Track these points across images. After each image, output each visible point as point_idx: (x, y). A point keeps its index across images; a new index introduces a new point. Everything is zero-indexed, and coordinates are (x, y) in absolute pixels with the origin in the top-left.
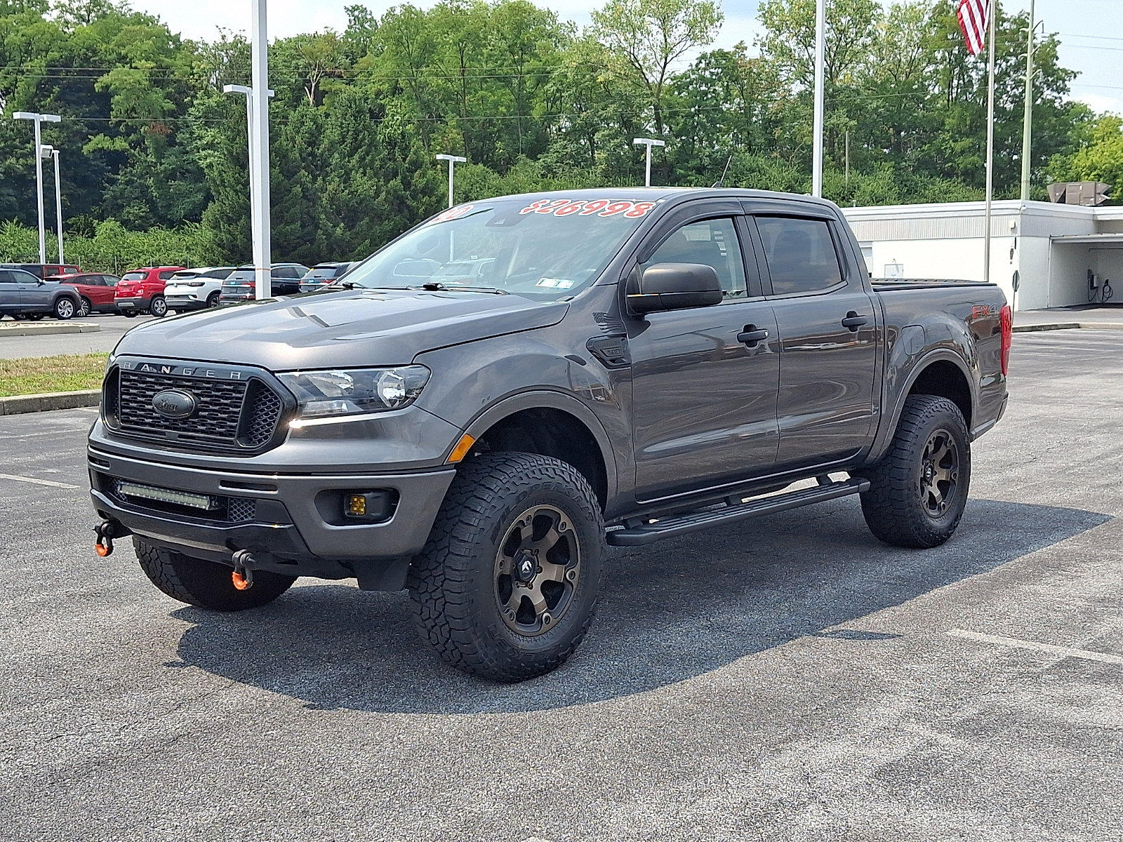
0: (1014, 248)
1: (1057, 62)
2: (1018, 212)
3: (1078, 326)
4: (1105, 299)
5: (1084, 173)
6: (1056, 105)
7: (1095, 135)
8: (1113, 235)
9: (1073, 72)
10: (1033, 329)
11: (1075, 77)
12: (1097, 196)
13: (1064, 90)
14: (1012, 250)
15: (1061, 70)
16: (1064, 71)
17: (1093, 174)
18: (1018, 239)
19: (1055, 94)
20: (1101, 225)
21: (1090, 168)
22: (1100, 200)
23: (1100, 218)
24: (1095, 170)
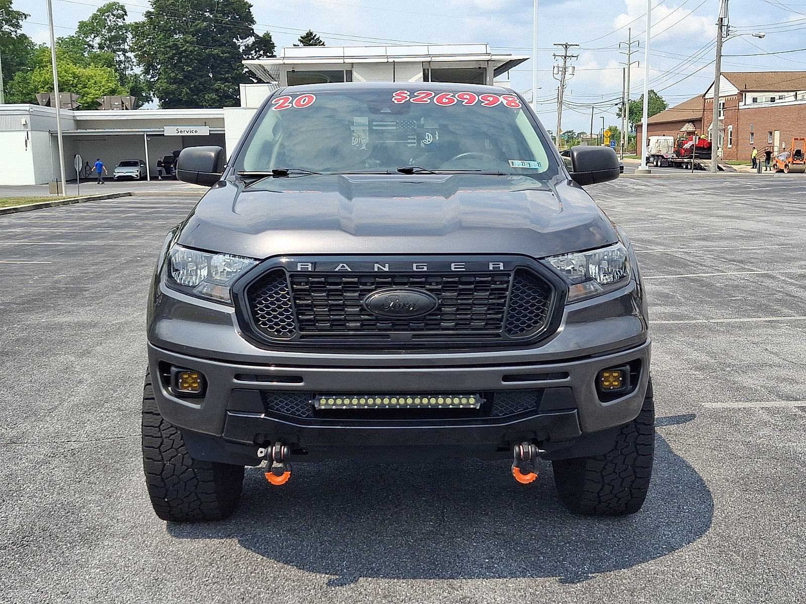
0: (27, 139)
1: (12, 6)
2: (27, 113)
3: (130, 195)
4: (87, 175)
5: (40, 86)
6: (13, 36)
7: (44, 59)
8: (94, 131)
9: (24, 14)
10: (109, 197)
11: (25, 18)
12: (73, 102)
13: (18, 26)
14: (26, 141)
15: (15, 12)
16: (18, 13)
17: (46, 87)
18: (29, 133)
19: (12, 29)
20: (79, 123)
21: (43, 82)
22: (75, 106)
23: (78, 118)
24: (47, 84)
